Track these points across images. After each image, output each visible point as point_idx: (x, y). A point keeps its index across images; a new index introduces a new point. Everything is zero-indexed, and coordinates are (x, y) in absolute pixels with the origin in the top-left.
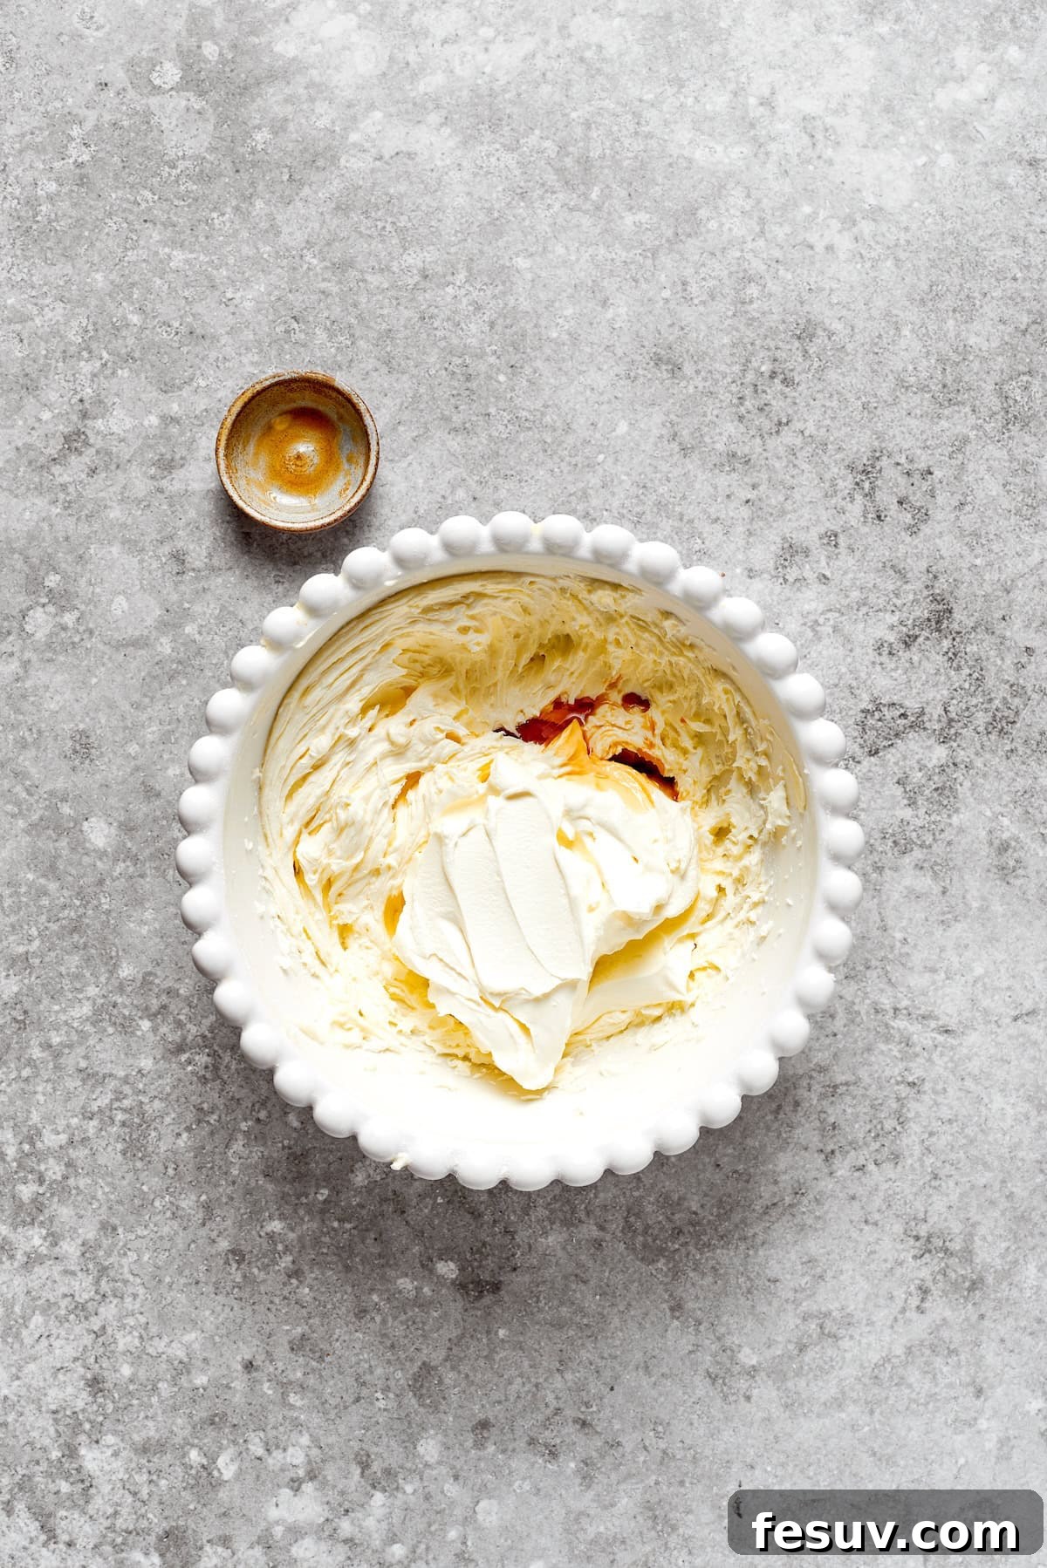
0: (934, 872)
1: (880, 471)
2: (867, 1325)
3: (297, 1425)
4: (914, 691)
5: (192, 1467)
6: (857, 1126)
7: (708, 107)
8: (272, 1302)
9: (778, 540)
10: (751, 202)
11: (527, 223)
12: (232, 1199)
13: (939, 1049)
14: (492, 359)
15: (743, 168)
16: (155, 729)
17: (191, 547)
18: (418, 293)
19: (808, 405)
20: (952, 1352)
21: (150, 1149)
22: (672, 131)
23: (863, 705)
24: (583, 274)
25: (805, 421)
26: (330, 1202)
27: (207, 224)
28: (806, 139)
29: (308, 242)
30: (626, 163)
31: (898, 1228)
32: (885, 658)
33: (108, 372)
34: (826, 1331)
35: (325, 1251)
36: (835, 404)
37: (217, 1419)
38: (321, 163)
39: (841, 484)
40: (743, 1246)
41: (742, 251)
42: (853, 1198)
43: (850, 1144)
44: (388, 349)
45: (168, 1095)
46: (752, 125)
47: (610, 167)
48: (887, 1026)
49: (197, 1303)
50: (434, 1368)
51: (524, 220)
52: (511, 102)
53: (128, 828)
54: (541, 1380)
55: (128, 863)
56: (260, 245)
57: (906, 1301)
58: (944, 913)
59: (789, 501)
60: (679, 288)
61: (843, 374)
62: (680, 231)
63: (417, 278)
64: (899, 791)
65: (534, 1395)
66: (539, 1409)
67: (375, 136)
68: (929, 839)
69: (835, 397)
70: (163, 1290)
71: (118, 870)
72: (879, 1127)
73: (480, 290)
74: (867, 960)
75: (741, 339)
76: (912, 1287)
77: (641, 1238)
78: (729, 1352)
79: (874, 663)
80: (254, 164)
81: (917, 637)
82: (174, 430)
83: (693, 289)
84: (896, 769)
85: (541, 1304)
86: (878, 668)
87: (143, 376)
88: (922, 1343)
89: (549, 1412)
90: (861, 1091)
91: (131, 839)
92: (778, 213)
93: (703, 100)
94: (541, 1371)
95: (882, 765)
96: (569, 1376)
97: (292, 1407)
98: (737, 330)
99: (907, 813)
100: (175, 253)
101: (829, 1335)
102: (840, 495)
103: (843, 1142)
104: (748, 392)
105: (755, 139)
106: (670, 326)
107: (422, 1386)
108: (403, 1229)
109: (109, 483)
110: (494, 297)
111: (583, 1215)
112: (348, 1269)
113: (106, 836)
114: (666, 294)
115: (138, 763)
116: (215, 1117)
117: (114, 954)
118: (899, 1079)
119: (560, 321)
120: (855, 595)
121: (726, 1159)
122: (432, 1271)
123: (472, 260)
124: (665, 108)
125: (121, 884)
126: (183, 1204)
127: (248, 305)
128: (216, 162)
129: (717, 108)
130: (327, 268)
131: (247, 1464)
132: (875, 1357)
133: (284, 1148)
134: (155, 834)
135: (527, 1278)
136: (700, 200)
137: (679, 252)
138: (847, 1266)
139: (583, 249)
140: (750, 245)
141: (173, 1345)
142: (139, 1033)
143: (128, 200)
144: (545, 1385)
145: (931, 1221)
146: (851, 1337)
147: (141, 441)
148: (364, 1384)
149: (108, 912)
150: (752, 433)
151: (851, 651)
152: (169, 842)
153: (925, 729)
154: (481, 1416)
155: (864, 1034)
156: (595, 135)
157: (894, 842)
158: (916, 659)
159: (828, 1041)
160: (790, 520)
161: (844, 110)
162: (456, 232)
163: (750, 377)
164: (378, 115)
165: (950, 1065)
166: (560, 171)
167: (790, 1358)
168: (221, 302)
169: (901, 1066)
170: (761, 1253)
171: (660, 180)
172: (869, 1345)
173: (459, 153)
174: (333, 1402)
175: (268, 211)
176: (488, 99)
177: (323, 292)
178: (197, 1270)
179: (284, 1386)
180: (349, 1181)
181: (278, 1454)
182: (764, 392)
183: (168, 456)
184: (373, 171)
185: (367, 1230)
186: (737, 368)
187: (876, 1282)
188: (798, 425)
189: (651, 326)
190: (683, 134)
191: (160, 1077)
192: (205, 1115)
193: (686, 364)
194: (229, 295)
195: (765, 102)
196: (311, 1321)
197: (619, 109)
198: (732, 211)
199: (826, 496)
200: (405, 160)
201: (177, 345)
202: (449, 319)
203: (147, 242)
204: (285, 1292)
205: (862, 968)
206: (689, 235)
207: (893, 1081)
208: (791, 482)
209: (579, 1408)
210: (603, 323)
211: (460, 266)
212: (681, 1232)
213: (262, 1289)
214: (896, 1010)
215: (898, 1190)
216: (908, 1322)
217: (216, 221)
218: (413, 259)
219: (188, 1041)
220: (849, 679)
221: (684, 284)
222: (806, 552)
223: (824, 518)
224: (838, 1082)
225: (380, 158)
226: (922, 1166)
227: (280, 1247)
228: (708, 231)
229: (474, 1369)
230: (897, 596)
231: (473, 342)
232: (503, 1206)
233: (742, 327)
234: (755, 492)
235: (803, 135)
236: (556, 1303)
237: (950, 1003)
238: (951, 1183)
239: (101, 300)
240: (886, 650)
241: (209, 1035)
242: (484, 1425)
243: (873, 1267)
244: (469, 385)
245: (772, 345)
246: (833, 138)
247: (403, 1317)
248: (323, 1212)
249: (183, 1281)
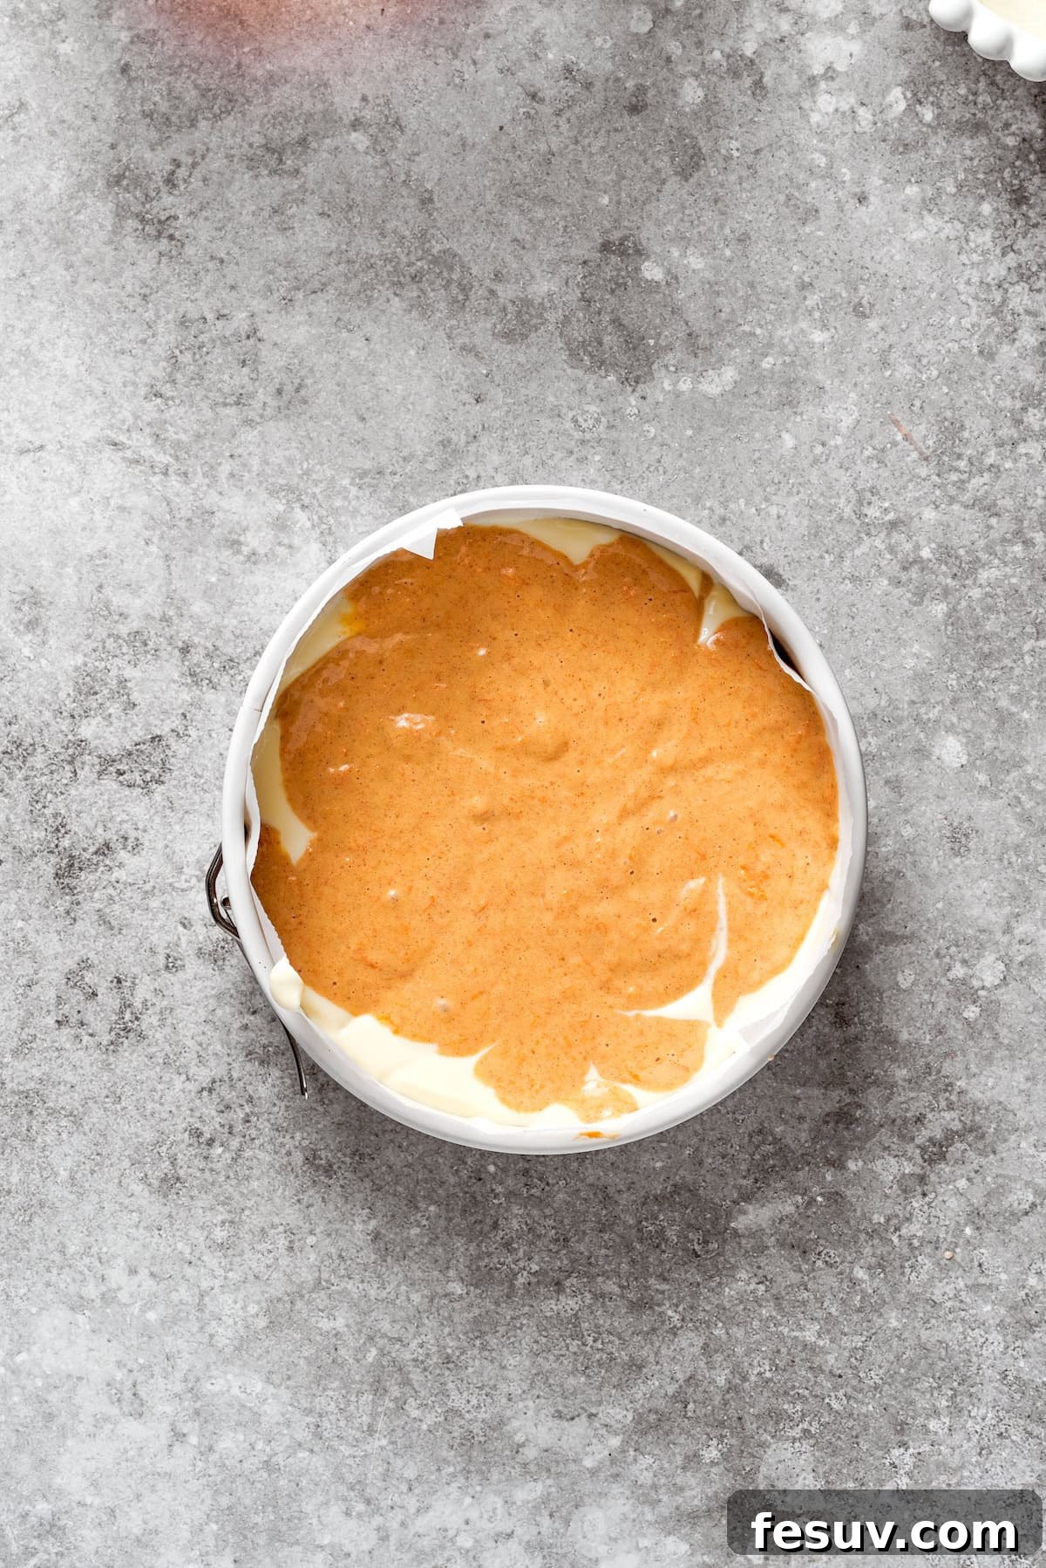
0: (108, 608)
1: (111, 1030)
2: (233, 156)
3: (821, 134)
4: (106, 797)
5: (932, 103)
6: (220, 361)
7: (241, 1437)
8: (832, 261)
9: (227, 969)
10: (209, 1330)
11: (447, 1330)
12: (859, 369)
13: (125, 427)
14: (499, 1189)
15: (213, 1367)
16: (883, 849)
17: (827, 1030)
18: (567, 1268)
19: (178, 1107)
20: (148, 115)
21: (935, 428)
22: (283, 1415)
23: (161, 788)
24: (395, 1270)
25: (183, 1091)
26: (762, 354)
27: (777, 1366)
28: (142, 1392)
29: (675, 1334)
30: (336, 1384)
31: (190, 250)
32: (132, 834)
33: (894, 1221)
34: (276, 155)
35: (772, 306)
36: (150, 1106)
37: (901, 149)
38: (653, 1417)
39: (154, 1020)
40: (352, 254)
41: (225, 1278)
42: (232, 287)
43: (229, 343)
44: (604, 1212)
45: (911, 480)
46: (197, 1413)
47: (353, 1382)
48: (177, 458)
49: (907, 268)
50: (676, 174)
51: (450, 1334)
52: (448, 1463)
53: (921, 752)
54: (572, 147)
55: (925, 717)
56: (724, 1337)
57: (190, 176)
58: (104, 565)
59: (211, 1008)
60: (297, 1245)
61: (137, 1136)
62: (288, 1305)
63: (567, 1283)
64: (135, 697)
65: (580, 132)
66: (578, 118)
67: (594, 1441)
68: (110, 644)
69: (148, 1113)
70: (939, 286)
71: (936, 711)
72: (197, 356)
73: (503, 1264)
74: (188, 528)
75: (239, 1183)
76: (182, 188)
77: (455, 277)
78: (378, 148)
79: (145, 831)
80: (721, 1424)
81: (96, 853)
82: (832, 1153)
83: (282, 1243)
84: (135, 719)
85: (562, 223)
86: (141, 826)
87: (859, 1214)
88: (179, 129)
89: (568, 114)
90: (211, 395)
91: (919, 741)
92: (183, 1315)
93: (246, 1445)
94: (570, 156)
95: (150, 725)
96: (543, 147)
97: (824, 153)
98: (242, 1194)
99: (129, 672)
100: (813, 1339)
101: (273, 151)
102: (157, 1009)
103: (236, 346)
104: (239, 1127)
105: (197, 1398)
106: (312, 1205)
107: (692, 157)
108: (691, 318)
109: (903, 1106)
110: (489, 1255)
111: (510, 308)
112: (752, 285)
113: (944, 746)
114: (311, 1240)
115: (904, 817)
116: (866, 453)
117: (950, 628)
118: (170, 403)
119: (424, 1222)
120: (154, 903)
121: (358, 345)
122: (669, 272)
123: (509, 1297)
124: (287, 1441)
125: (934, 697)
126: (908, 369)
127: (743, 1275)
128: (761, 1431)
129: (232, 1435)
130: (659, 1305)
131: (877, 100)
132: (230, 122)
133: (801, 414)
134: (895, 743)
135: (573, 252)
136: (263, 1337)
137: (292, 1282)
138: (246, 218)
139: (392, 1296)
140: (217, 1283)
141: (935, 229)
142: (933, 545)
143: (856, 1401)
144: (568, 141)
145: (155, 253)
146: (251, 145)
147: (867, 1146)
148: (749, 167)
149: (951, 670)
150: (241, 1084)
151: (167, 846)
152: (882, 733)
153: (100, 757)
154: (636, 119)
155: (201, 453)
156: (364, 1418)
157: (146, 645)
158: (100, 830)
159: (240, 451)
160: (213, 988)
161: (97, 1421)
162: (520, 1328)
163: (235, 1143)
164: (588, 1463)
165: (116, 410)
166: (406, 1382)
167: (317, 134)
168: (771, 1281)
169: (167, 416)
170: (334, 245)
171: (302, 1362)
172: (234, 135)
173: (509, 1413)
174: (782, 153)
175: (714, 1372)
176: (472, 1468)
177: (665, 1279)
178: (903, 301)
179: (829, 174)
180: (740, 373)
181: (845, 107)
182: (222, 1126)
183: (841, 1126)
184: (600, 1403)
185: (728, 321)
186: (248, 1153)
187: (219, 199)
188: (192, 1087)
189: (331, 1207)
190: (272, 1410)
191: (918, 499)
192: (876, 456)
193: (300, 1163)
194: (762, 1288)
195: (179, 1436)
196: (794, 237)
197: (335, 1443)
198: (231, 1321)
199: (172, 1010)
200: (565, 1411)
201: (821, 1242)
202: (539, 1236)
203: (840, 1354)
204: (817, 268)
205: (196, 520)
206: (279, 1300)
207: (177, 401)
208: (208, 1028)
209: (537, 113)
210: (380, 1216)
211: (520, 1292)
212: (413, 278)
213: (839, 275)
214: (166, 474)
215: (186, 289)
216: (192, 153)
217: (767, 1368)
218: (569, 1304)
219: (885, 532)
220: (173, 817)
221: (291, 1249)
222: (200, 953)
223: (178, 986)
224: (234, 408)
225: (591, 1416)
226: (157, 310)
227: (817, 315)
228: (259, 1303)
229: (638, 168)
230: (111, 898)
231: (516, 1210)
232: (589, 328)
233: (237, 1196)
234: (245, 1021)
235: (144, 1397)
236: (547, 223)
237: (108, 472)
238: (129, 288)
239: (893, 1298)
240: (130, 843)
241: (863, 535)
242: (634, 109)
243: (220, 215)
244: (527, 1165)
245: (207, 1174)
246: (114, 1391)
247: (702, 229)
248: (770, 345)
249: (918, 293)
